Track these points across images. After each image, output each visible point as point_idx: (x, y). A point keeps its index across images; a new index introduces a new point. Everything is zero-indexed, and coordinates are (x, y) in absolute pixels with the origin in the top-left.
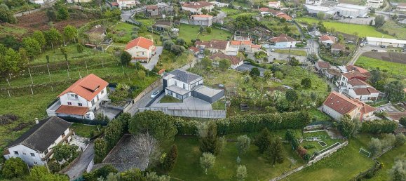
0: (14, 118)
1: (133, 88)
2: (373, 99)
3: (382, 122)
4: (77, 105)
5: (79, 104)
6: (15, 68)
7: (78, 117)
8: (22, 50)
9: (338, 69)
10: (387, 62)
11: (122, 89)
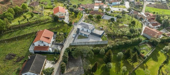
0: (14, 56)
1: (65, 34)
2: (158, 27)
3: (166, 38)
4: (43, 46)
5: (44, 45)
6: (4, 29)
7: (45, 51)
8: (5, 19)
9: (141, 14)
10: (156, 9)
11: (60, 35)
